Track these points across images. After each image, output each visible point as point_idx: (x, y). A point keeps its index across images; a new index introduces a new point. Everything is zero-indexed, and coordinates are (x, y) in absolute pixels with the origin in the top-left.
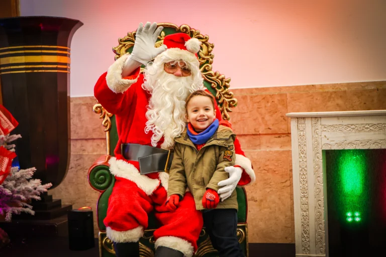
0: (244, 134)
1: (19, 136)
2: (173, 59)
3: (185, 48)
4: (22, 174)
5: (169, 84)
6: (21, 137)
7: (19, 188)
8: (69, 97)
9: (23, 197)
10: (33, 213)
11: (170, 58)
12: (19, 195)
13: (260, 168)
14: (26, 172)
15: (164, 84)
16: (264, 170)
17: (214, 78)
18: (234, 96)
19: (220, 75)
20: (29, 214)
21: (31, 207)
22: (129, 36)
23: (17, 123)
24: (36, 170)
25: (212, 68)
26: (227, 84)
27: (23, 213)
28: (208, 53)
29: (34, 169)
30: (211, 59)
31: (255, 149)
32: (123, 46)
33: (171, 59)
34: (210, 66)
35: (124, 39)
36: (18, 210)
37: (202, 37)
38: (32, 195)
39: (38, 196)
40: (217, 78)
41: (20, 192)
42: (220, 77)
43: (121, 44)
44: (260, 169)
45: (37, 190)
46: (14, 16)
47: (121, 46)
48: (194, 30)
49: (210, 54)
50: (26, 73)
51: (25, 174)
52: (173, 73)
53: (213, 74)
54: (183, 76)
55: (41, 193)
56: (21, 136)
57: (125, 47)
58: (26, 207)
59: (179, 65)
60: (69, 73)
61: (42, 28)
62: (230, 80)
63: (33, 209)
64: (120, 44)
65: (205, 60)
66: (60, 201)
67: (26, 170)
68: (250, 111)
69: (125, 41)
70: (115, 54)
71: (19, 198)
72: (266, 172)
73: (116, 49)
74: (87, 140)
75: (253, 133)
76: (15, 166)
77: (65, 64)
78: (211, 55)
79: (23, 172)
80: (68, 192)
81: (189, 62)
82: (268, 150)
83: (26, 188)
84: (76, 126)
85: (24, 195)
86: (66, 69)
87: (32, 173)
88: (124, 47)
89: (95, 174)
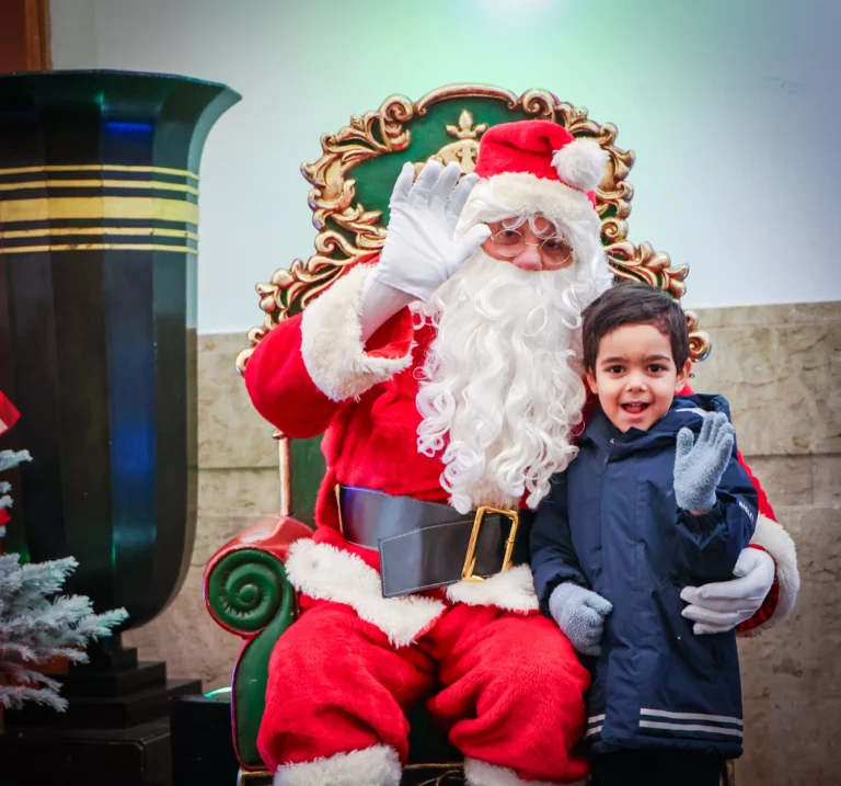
0: (759, 452)
1: (25, 455)
2: (511, 209)
3: (552, 174)
4: (27, 578)
5: (497, 295)
6: (30, 459)
7: (17, 622)
8: (194, 332)
9: (27, 653)
10: (61, 704)
11: (502, 205)
12: (15, 647)
13: (811, 563)
14: (41, 571)
15: (482, 295)
16: (825, 570)
17: (634, 263)
18: (701, 323)
19: (653, 255)
20: (47, 708)
21: (57, 685)
22: (356, 128)
23: (16, 414)
24: (76, 564)
25: (626, 232)
26: (675, 283)
27: (30, 704)
28: (616, 181)
29: (71, 562)
30: (622, 204)
31: (795, 503)
32: (334, 160)
33: (505, 212)
34: (620, 224)
35: (339, 138)
36: (11, 697)
37: (594, 128)
38: (61, 647)
39: (81, 649)
40: (644, 264)
41: (19, 636)
42: (654, 263)
43: (329, 152)
44: (812, 570)
45: (78, 630)
46: (32, 67)
47: (327, 158)
48: (567, 109)
49: (620, 183)
50: (50, 251)
51: (38, 577)
52: (511, 259)
53: (631, 251)
54: (545, 267)
55: (90, 639)
56: (31, 455)
57: (343, 163)
58: (42, 685)
59: (533, 228)
60: (195, 256)
61: (103, 107)
62: (686, 271)
63: (62, 694)
64: (327, 152)
65: (605, 206)
66: (162, 667)
67: (41, 566)
68: (780, 380)
69: (343, 143)
70: (312, 186)
71: (16, 657)
72: (832, 577)
73: (313, 169)
74: (256, 470)
75: (790, 451)
76: (10, 552)
77: (181, 226)
78: (622, 187)
79: (31, 573)
80: (198, 640)
81: (565, 220)
82: (836, 507)
83: (38, 624)
84: (226, 426)
85: (31, 648)
86: (182, 241)
87: (60, 576)
88: (338, 163)
89: (225, 578)
